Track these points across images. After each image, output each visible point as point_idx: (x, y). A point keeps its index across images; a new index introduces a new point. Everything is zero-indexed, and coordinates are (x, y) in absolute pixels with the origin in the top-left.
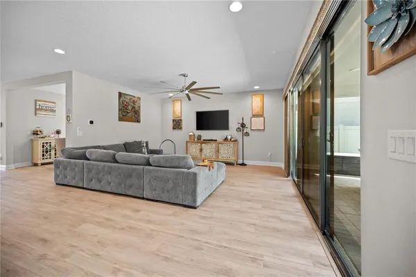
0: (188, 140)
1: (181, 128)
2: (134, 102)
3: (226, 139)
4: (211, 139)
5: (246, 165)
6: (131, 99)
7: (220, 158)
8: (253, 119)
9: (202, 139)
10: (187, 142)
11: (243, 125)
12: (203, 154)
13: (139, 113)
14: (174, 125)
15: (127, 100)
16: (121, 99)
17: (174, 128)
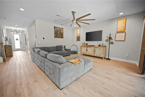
0: (82, 45)
1: (80, 40)
2: (60, 30)
3: (100, 45)
4: (92, 45)
5: (110, 59)
6: (59, 29)
7: (95, 54)
8: (117, 34)
9: (88, 45)
10: (81, 46)
11: (110, 38)
12: (88, 52)
13: (63, 35)
14: (77, 39)
15: (57, 30)
16: (55, 29)
17: (77, 40)
